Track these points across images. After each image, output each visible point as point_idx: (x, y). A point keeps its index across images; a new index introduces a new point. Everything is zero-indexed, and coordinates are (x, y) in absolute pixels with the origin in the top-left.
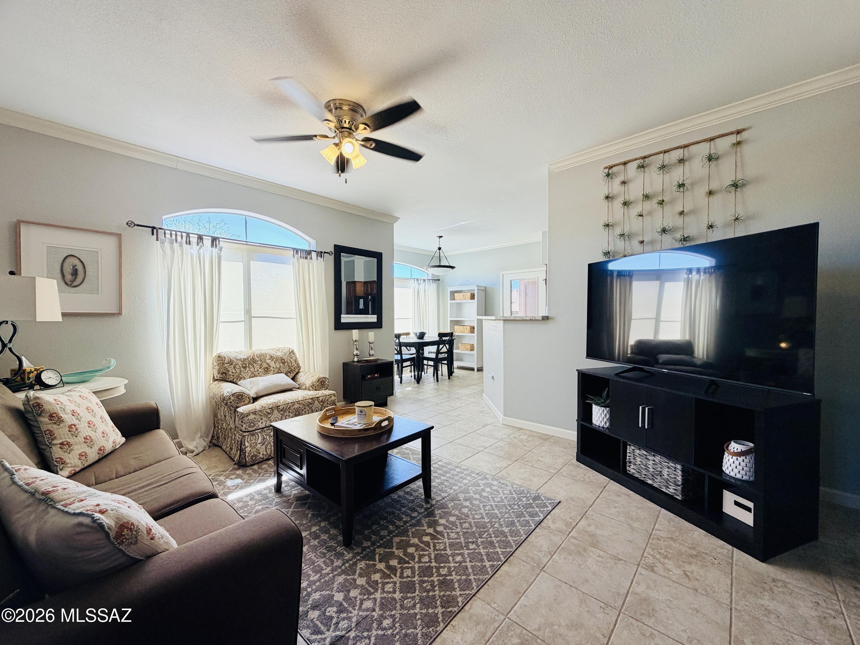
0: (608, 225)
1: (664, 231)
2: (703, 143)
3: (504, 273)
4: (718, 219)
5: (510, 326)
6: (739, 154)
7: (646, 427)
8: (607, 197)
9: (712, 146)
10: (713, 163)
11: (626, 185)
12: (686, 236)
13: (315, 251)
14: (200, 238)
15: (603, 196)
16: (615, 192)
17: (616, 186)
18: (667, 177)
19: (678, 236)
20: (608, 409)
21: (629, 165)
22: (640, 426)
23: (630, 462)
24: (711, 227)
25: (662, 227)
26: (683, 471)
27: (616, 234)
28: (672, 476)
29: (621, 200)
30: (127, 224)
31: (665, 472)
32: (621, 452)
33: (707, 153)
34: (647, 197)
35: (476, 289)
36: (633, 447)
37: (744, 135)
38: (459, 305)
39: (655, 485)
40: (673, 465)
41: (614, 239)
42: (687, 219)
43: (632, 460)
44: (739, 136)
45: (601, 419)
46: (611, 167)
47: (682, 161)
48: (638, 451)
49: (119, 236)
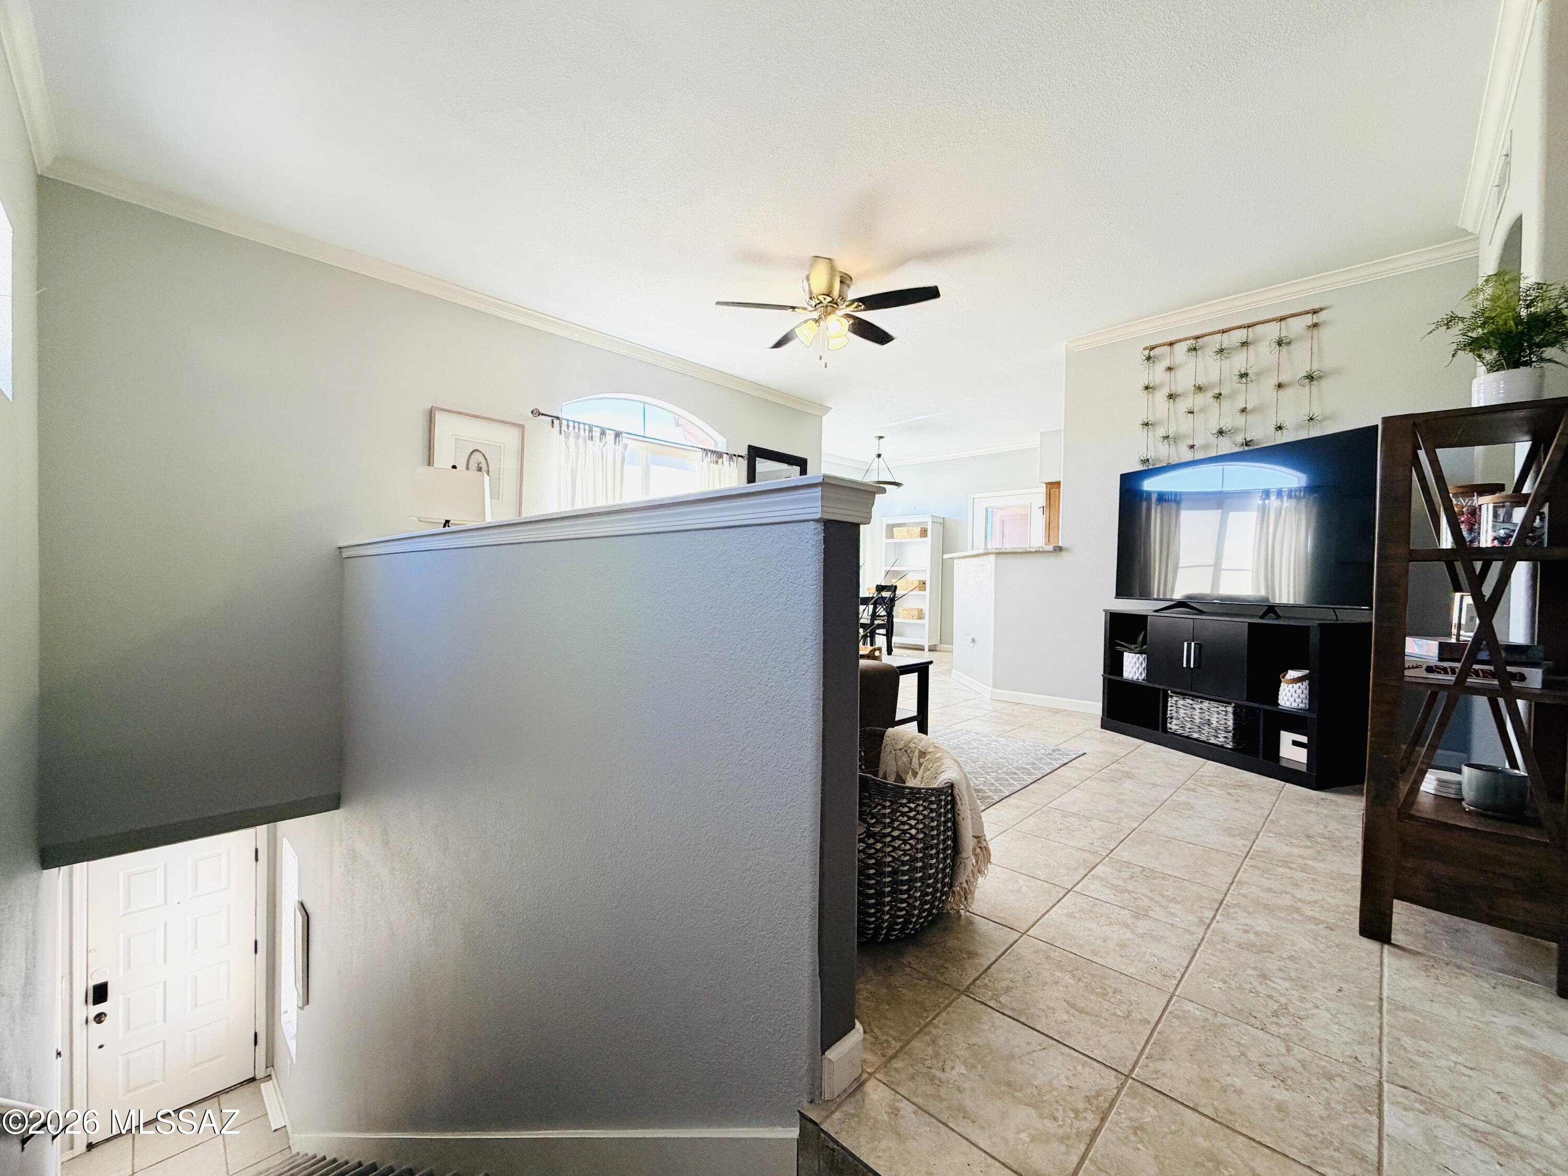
0: (1147, 424)
1: (1221, 432)
2: (1272, 323)
3: (976, 496)
4: (1288, 420)
5: (1006, 561)
6: (1315, 341)
7: (1192, 666)
8: (1147, 388)
9: (1283, 328)
10: (1284, 349)
11: (1173, 372)
12: (1248, 439)
13: (727, 454)
14: (603, 433)
15: (1141, 386)
16: (1157, 381)
17: (1158, 373)
18: (1226, 364)
19: (1240, 439)
20: (1144, 656)
21: (1176, 346)
22: (1185, 666)
23: (1171, 718)
24: (1280, 428)
25: (1218, 428)
26: (1234, 713)
27: (1157, 437)
28: (1222, 722)
29: (1166, 391)
30: (532, 412)
31: (1214, 720)
32: (1161, 708)
33: (1276, 336)
34: (1199, 389)
35: (930, 520)
36: (1175, 699)
37: (1321, 317)
38: (899, 546)
39: (1203, 738)
40: (1224, 709)
41: (1155, 443)
42: (1250, 418)
43: (1175, 715)
44: (1315, 316)
45: (1134, 669)
46: (1152, 348)
47: (1244, 344)
48: (1181, 702)
49: (522, 427)
